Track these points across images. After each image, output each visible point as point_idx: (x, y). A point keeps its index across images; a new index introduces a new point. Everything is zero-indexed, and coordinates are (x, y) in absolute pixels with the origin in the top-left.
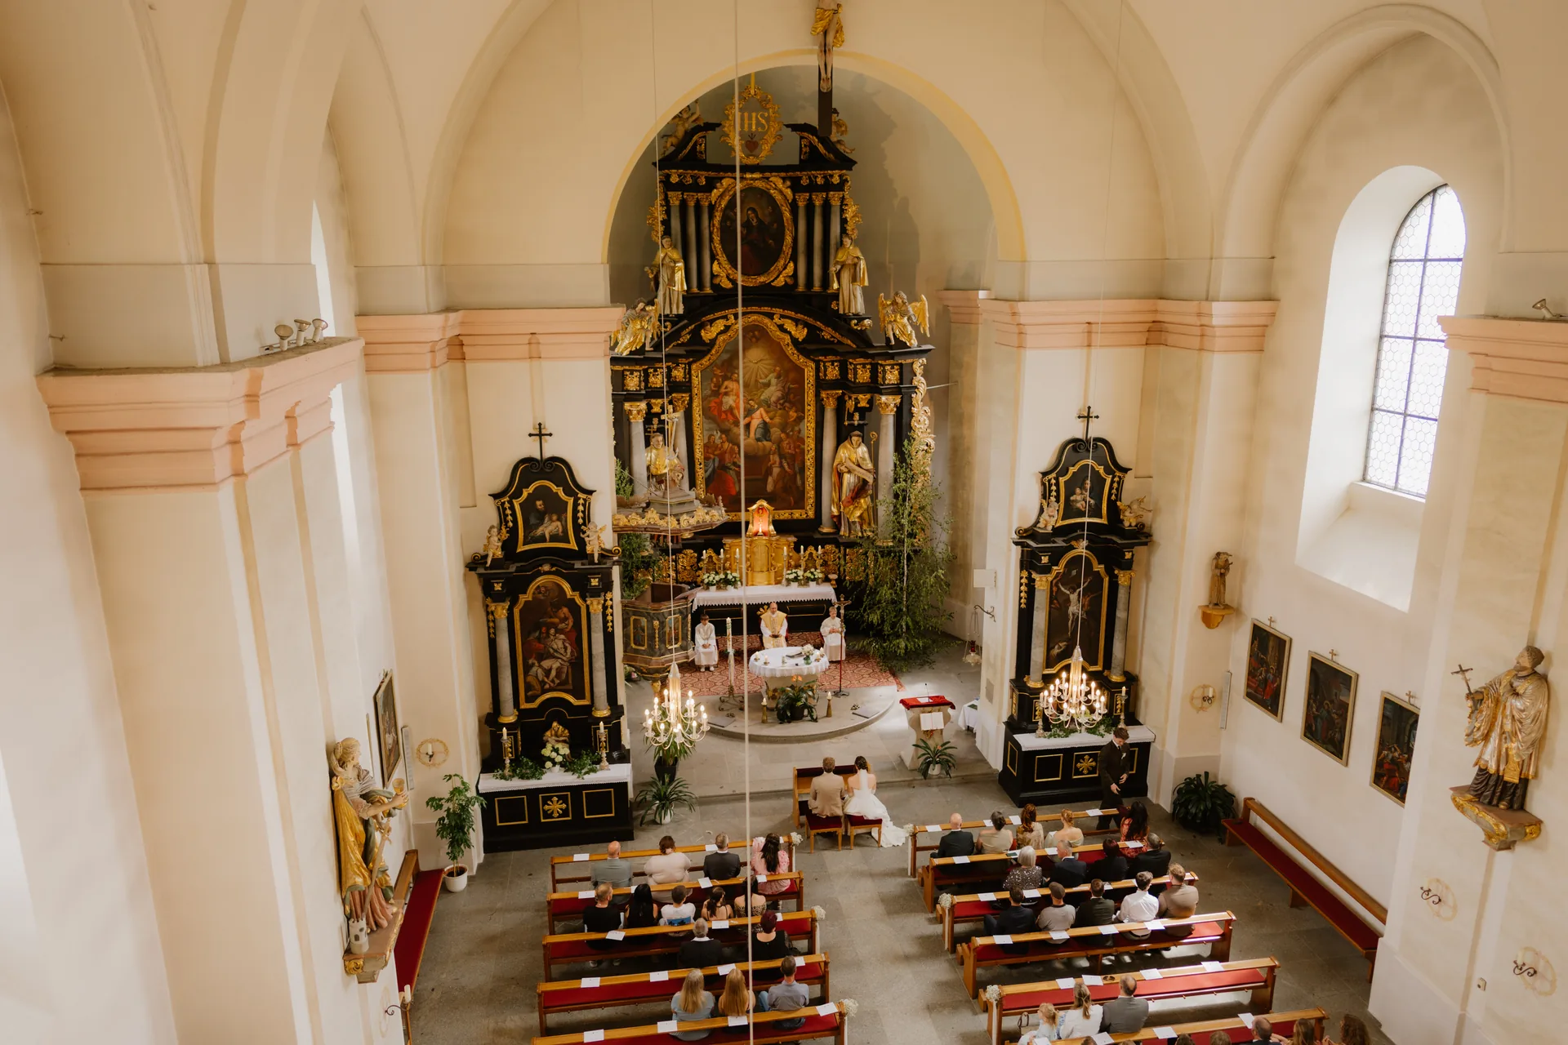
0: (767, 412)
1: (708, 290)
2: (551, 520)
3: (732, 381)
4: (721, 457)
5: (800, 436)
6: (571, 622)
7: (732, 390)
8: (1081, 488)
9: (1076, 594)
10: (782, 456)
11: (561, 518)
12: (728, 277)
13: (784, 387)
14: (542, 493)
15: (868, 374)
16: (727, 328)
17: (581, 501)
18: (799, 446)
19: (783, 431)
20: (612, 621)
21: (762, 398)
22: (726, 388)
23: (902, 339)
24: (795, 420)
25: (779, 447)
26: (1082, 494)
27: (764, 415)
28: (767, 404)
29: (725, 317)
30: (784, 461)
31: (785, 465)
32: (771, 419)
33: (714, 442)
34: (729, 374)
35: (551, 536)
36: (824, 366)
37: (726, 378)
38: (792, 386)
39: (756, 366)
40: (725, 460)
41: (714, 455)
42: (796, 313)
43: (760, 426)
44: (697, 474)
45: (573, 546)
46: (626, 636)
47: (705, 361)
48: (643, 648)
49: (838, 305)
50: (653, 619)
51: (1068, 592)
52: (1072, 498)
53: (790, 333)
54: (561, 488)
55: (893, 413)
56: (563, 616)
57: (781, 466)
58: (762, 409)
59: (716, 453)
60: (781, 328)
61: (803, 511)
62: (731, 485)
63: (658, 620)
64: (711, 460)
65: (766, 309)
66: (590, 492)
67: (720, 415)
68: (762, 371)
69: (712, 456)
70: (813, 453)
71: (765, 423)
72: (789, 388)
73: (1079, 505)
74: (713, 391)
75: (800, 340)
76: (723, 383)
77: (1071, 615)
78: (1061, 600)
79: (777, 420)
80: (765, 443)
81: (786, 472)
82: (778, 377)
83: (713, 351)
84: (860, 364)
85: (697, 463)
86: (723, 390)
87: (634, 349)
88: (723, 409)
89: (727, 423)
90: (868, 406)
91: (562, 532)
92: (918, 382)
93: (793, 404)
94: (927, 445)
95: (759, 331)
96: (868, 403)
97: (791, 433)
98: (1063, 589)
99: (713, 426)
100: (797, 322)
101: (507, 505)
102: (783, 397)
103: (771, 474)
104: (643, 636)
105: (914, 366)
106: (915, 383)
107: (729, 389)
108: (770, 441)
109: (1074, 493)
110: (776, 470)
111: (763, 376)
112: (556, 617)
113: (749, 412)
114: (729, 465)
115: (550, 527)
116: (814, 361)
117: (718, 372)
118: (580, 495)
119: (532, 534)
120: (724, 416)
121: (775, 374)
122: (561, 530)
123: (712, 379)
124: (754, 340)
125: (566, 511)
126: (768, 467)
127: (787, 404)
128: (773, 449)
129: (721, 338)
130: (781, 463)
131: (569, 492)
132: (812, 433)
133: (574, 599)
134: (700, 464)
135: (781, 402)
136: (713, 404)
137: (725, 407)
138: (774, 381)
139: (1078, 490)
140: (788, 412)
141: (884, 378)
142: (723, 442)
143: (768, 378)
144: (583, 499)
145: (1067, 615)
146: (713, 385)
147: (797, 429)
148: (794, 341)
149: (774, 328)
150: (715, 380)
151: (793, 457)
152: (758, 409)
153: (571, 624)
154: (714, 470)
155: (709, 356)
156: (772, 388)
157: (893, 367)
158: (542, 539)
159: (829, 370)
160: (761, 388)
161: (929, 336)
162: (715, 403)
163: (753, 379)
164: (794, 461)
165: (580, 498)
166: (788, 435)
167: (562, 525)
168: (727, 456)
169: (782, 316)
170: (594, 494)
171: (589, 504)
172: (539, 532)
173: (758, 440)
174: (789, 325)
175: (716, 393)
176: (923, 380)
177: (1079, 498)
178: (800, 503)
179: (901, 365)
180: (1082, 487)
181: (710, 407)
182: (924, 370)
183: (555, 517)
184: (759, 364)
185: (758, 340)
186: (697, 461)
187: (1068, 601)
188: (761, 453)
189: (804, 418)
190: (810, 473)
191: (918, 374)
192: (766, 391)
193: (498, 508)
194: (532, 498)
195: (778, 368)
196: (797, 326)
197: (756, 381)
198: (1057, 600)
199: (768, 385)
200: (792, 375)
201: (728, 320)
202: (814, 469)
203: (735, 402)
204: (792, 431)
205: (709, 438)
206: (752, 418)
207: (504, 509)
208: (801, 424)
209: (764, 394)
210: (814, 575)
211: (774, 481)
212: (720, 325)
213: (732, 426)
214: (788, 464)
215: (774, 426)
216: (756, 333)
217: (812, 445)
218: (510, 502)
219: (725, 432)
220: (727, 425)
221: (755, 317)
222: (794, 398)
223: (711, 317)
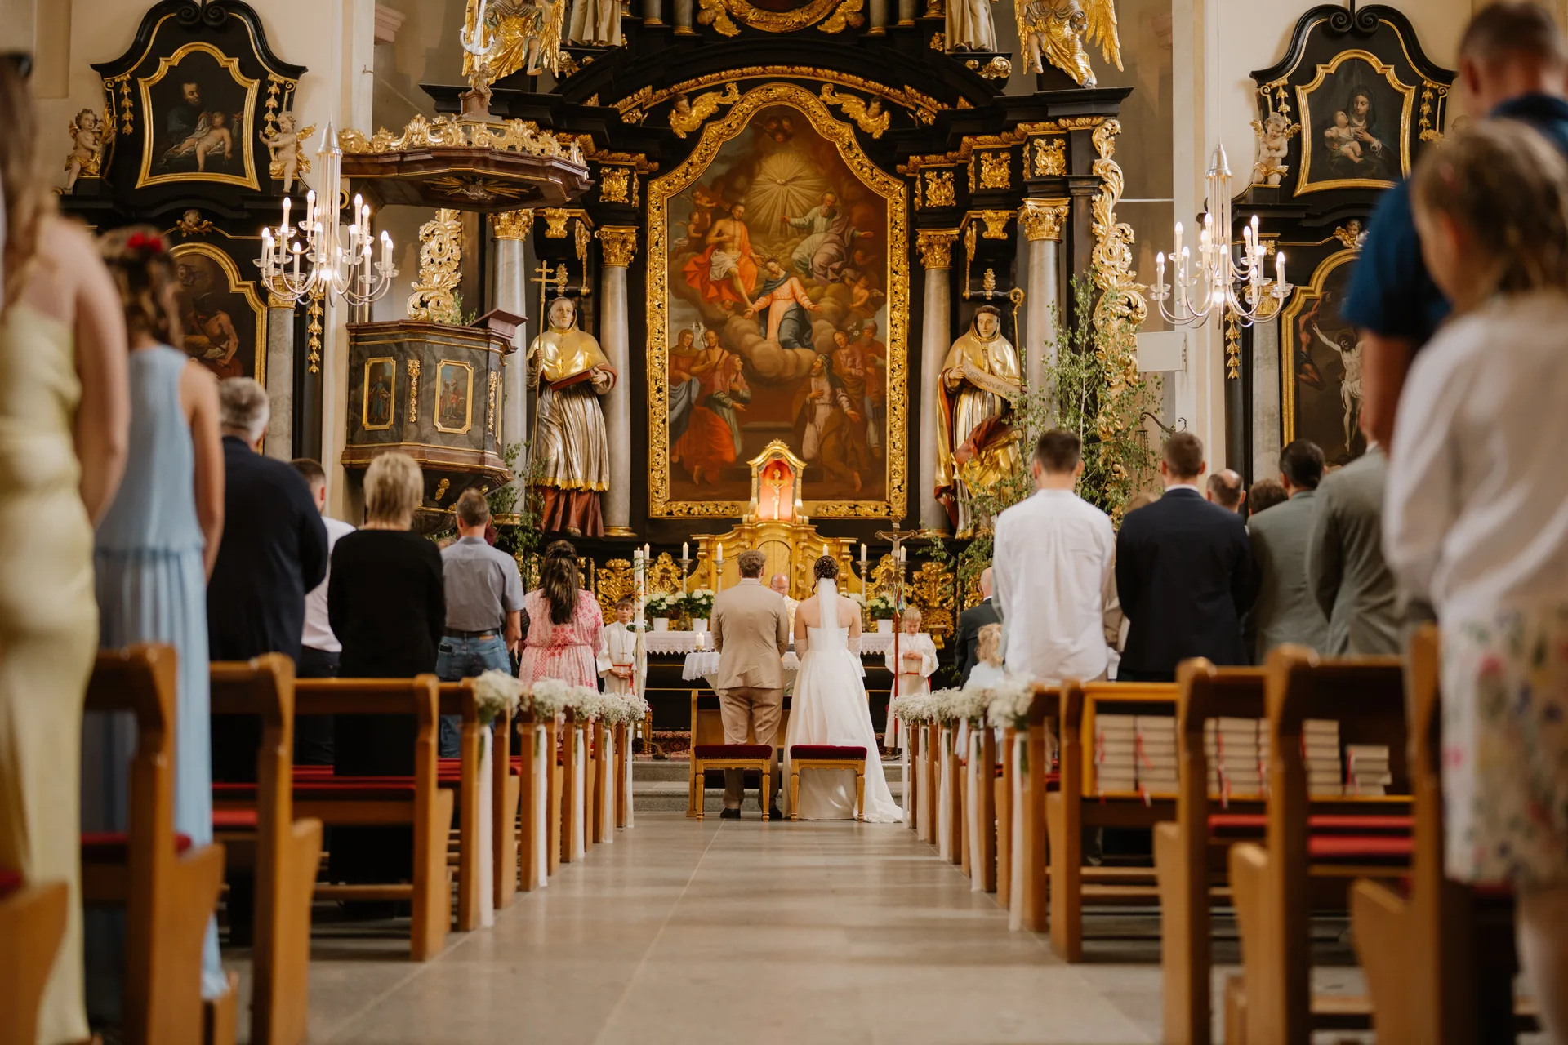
0: (805, 286)
1: (686, 30)
2: (211, 126)
3: (734, 220)
4: (706, 378)
5: (876, 338)
6: (233, 345)
7: (732, 239)
8: (1347, 112)
9: (1355, 353)
10: (836, 382)
11: (232, 123)
12: (729, 14)
13: (841, 236)
14: (198, 66)
15: (1004, 172)
16: (722, 112)
17: (273, 89)
18: (874, 360)
19: (839, 327)
20: (321, 352)
21: (795, 256)
22: (720, 234)
23: (1060, 65)
24: (865, 306)
25: (830, 364)
26: (1349, 124)
27: (800, 292)
28: (804, 270)
29: (721, 89)
30: (839, 391)
31: (844, 400)
32: (814, 301)
33: (690, 346)
34: (727, 207)
35: (207, 159)
36: (923, 180)
37: (719, 213)
38: (857, 233)
39: (784, 189)
40: (713, 386)
41: (692, 374)
42: (866, 78)
43: (790, 315)
44: (651, 411)
45: (251, 181)
46: (354, 406)
47: (679, 177)
48: (386, 427)
49: (943, 40)
50: (407, 356)
51: (1337, 348)
52: (1328, 133)
53: (854, 123)
54: (236, 61)
55: (1054, 236)
56: (217, 331)
57: (835, 403)
58: (794, 281)
59: (694, 369)
60: (836, 112)
61: (881, 505)
62: (726, 441)
63: (420, 359)
64: (684, 385)
65: (805, 71)
66: (296, 71)
67: (705, 291)
68: (796, 201)
69: (686, 376)
70: (902, 375)
71: (800, 309)
72: (853, 238)
73: (1346, 149)
74: (691, 239)
75: (876, 136)
76: (714, 222)
77: (1347, 400)
78: (1322, 363)
79: (827, 304)
80: (800, 351)
81: (846, 415)
82: (830, 214)
83: (695, 157)
84: (988, 151)
85: (652, 387)
86: (712, 238)
87: (504, 74)
88: (712, 277)
89: (719, 306)
90: (1004, 236)
91: (231, 151)
92: (1105, 168)
93: (861, 271)
94: (1129, 305)
95: (790, 119)
96: (1004, 230)
97: (857, 333)
98: (1323, 338)
99: (690, 311)
100: (867, 98)
101: (126, 90)
102: (839, 256)
103: (812, 420)
104: (388, 400)
105: (1095, 137)
106: (1098, 170)
107: (725, 237)
108: (811, 347)
109: (1332, 123)
110: (823, 412)
111: (797, 211)
112: (204, 333)
113: (768, 286)
114: (722, 396)
115: (206, 140)
116: (901, 177)
117: (704, 202)
118: (273, 76)
119: (169, 152)
120: (713, 292)
121: (823, 208)
122: (228, 147)
123: (690, 218)
124: (779, 137)
125: (241, 108)
126: (805, 405)
127: (848, 272)
128: (817, 365)
129: (713, 130)
130: (834, 395)
131: (250, 68)
132: (902, 332)
133: (243, 295)
134: (660, 390)
135: (836, 265)
136: (691, 267)
137: (716, 274)
138: (820, 222)
139: (1341, 117)
140: (850, 288)
141: (1033, 166)
142: (710, 347)
143: (809, 216)
144: (278, 85)
145: (1339, 400)
146: (692, 227)
147: (868, 323)
148: (862, 136)
149: (821, 111)
150: (696, 216)
151: (861, 383)
152: (786, 278)
153: (233, 350)
154: (689, 406)
155: (685, 165)
156: (817, 238)
157: (1050, 140)
158: (190, 164)
159: (932, 187)
160: (793, 236)
161: (1121, 68)
162: (696, 264)
163: (777, 218)
164: (863, 393)
165: (271, 83)
166: (850, 339)
167: (231, 136)
168: (718, 377)
169: (839, 89)
170: (304, 76)
171: (291, 95)
172: (185, 147)
173: (785, 344)
174: (852, 106)
175: (699, 245)
176: (1115, 166)
177: (1344, 133)
178: (873, 488)
179: (1068, 136)
180: (1349, 110)
181: (685, 274)
182: (1117, 144)
183: (218, 120)
184: (788, 187)
185: (788, 137)
186: (651, 383)
187: (1338, 368)
188: (790, 373)
189: (885, 302)
190: (896, 421)
191: (1103, 154)
192: (805, 243)
193: (108, 94)
194: (176, 76)
195: (829, 196)
196: (868, 106)
197: (784, 221)
198: (1311, 363)
199: (808, 229)
200: (858, 212)
201: (725, 94)
202: (905, 409)
203: (737, 263)
204: (859, 327)
205: (681, 336)
206: (773, 299)
207: (120, 97)
208: (879, 314)
209: (799, 249)
210: (887, 603)
211: (819, 436)
212: (707, 104)
213: (730, 314)
214: (849, 400)
215: (820, 315)
216: (785, 123)
217: (902, 353)
218: (133, 84)
219: (716, 325)
220: (719, 311)
221: (781, 90)
222: (864, 257)
223: (689, 85)
